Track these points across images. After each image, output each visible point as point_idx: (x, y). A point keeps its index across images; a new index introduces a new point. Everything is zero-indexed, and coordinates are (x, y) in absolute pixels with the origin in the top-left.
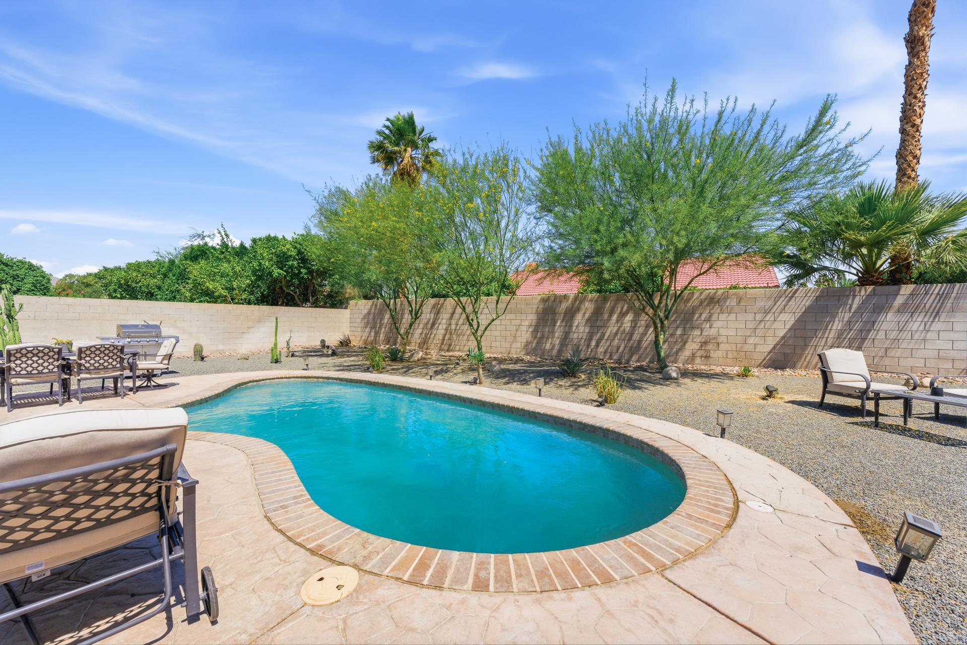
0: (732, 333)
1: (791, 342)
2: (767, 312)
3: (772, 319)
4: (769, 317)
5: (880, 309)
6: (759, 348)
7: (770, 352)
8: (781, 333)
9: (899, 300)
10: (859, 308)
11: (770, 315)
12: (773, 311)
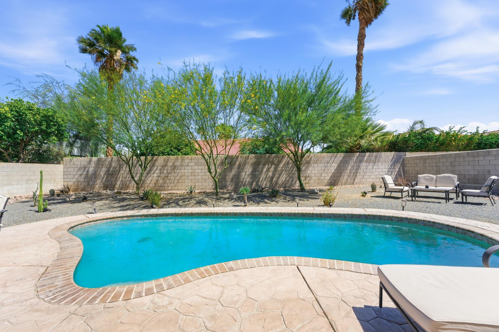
0: (316, 172)
1: (336, 175)
2: (328, 163)
3: (330, 165)
4: (329, 165)
5: (361, 161)
6: (326, 178)
7: (329, 179)
8: (333, 171)
9: (366, 158)
10: (355, 161)
11: (329, 164)
12: (330, 162)
